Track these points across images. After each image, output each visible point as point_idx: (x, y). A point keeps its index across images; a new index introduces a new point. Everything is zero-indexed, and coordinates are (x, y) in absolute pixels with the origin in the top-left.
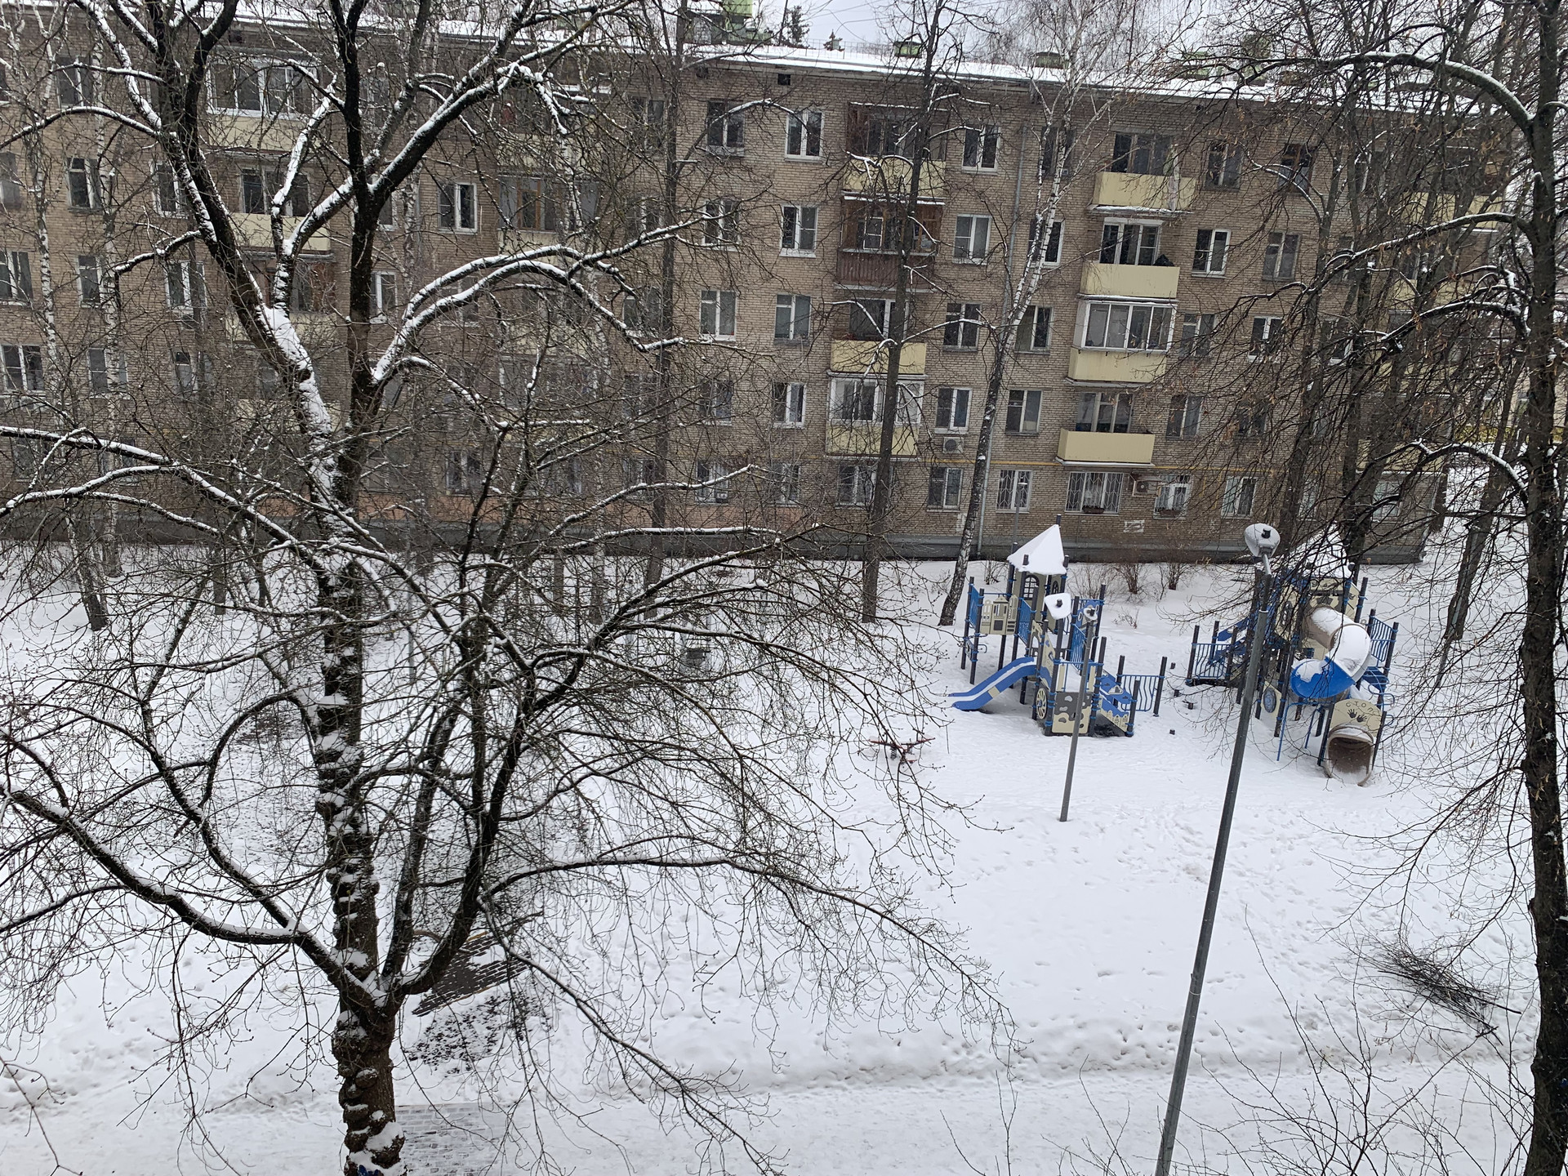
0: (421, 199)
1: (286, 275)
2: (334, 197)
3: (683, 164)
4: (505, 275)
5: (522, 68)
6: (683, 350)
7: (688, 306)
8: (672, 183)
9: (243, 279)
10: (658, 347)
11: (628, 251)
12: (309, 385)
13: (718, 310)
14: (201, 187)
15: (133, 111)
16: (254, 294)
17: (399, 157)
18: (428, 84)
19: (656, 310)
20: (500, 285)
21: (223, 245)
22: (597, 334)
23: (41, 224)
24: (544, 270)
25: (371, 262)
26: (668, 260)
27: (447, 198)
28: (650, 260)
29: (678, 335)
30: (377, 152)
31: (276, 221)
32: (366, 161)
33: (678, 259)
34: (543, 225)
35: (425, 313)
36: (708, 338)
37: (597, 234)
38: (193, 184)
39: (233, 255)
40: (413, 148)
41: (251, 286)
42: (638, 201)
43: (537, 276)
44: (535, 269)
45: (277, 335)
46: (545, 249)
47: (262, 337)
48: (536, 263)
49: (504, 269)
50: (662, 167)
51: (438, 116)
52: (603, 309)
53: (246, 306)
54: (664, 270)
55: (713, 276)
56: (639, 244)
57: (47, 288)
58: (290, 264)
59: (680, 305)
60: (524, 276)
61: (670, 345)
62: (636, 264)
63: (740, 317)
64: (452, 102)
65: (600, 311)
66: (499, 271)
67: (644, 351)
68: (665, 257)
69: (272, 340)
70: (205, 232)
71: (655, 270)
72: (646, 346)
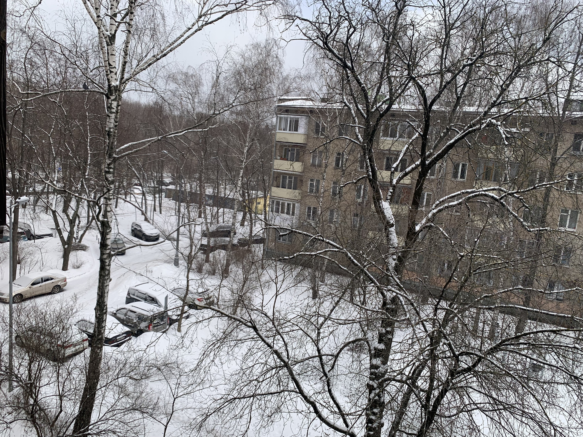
0: (446, 168)
1: (392, 191)
2: (414, 166)
3: (559, 158)
4: (473, 196)
5: (492, 121)
6: (549, 233)
7: (554, 214)
8: (553, 165)
9: (378, 191)
10: (537, 230)
11: (529, 190)
12: (393, 229)
13: (569, 218)
14: (370, 161)
15: (355, 137)
16: (380, 196)
17: (439, 152)
18: (455, 127)
19: (539, 215)
20: (471, 200)
21: (373, 180)
22: (509, 223)
23: (325, 171)
24: (490, 196)
25: (422, 188)
26: (547, 195)
27: (456, 167)
28: (538, 195)
29: (547, 226)
30: (432, 151)
31: (392, 173)
32: (427, 154)
33: (552, 196)
34: (493, 179)
35: (439, 208)
36: (562, 229)
37: (515, 183)
38: (368, 160)
39: (376, 183)
40: (445, 149)
41: (379, 194)
42: (536, 172)
43: (488, 198)
44: (486, 195)
45: (385, 211)
46: (492, 188)
47: (380, 211)
48: (487, 193)
49: (473, 194)
50: (549, 158)
51: (456, 138)
52: (514, 213)
53: (377, 200)
54: (544, 200)
55: (568, 203)
56: (535, 188)
57: (322, 190)
58: (394, 187)
59: (551, 214)
60: (482, 198)
61: (543, 230)
62: (532, 196)
63: (580, 222)
64: (463, 133)
65: (512, 213)
66: (471, 195)
67: (530, 231)
68: (546, 194)
69: (383, 213)
70: (369, 175)
71: (540, 199)
72: (531, 230)
